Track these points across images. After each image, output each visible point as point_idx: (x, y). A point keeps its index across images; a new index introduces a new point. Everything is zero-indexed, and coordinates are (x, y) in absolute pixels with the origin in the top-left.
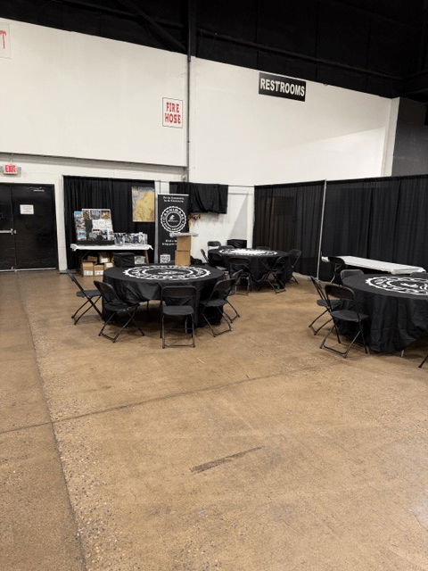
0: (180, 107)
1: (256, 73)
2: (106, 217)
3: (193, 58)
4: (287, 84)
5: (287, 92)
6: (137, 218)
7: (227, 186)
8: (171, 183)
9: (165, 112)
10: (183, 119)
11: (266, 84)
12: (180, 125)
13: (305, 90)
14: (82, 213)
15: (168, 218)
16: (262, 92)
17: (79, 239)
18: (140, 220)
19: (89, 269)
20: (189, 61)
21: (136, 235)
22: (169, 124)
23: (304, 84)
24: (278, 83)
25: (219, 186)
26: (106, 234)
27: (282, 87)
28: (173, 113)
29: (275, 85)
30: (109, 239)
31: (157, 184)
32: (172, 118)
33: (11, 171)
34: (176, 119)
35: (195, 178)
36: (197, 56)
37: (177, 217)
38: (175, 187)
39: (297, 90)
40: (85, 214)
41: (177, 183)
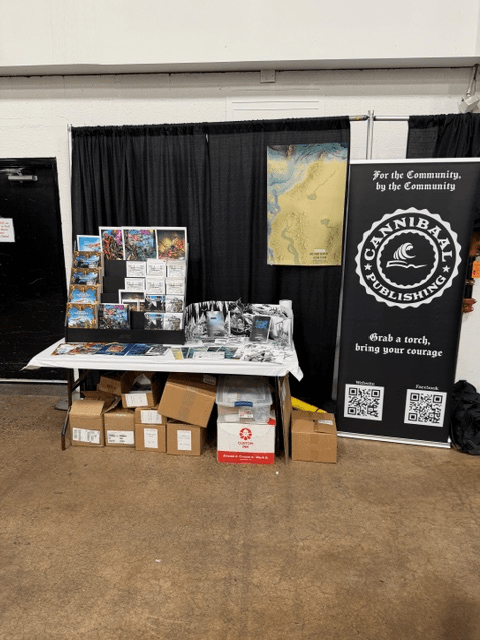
2: (171, 253)
6: (281, 252)
8: (416, 123)
14: (99, 239)
15: (388, 254)
17: (72, 323)
18: (289, 261)
19: (87, 424)
21: (268, 309)
26: (160, 307)
30: (166, 325)
31: (357, 130)
37: (422, 251)
38: (428, 133)
40: (109, 242)
41: (439, 120)
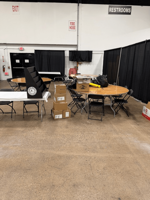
0: (75, 23)
1: (107, 6)
3: (80, 4)
4: (122, 8)
5: (122, 12)
7: (92, 51)
8: (70, 51)
9: (70, 25)
10: (76, 28)
11: (112, 10)
12: (75, 30)
13: (131, 10)
16: (110, 13)
20: (78, 6)
22: (71, 30)
23: (131, 7)
24: (117, 8)
25: (89, 51)
27: (119, 10)
28: (73, 26)
29: (116, 10)
31: (65, 51)
32: (72, 28)
33: (21, 49)
34: (74, 28)
35: (80, 49)
36: (82, 3)
39: (127, 10)
41: (72, 51)
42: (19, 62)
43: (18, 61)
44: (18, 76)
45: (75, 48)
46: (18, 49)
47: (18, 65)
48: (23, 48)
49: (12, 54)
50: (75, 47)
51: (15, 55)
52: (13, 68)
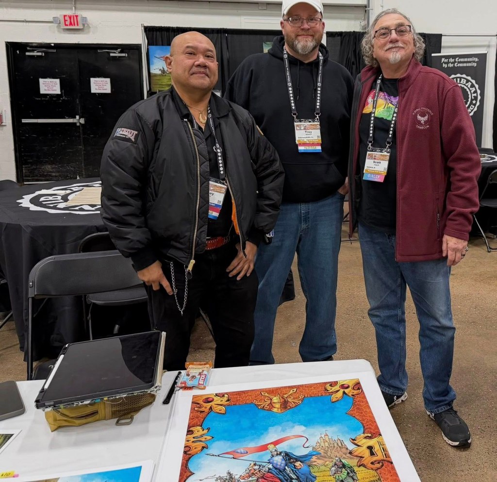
33: (72, 24)
41: (340, 34)
42: (58, 92)
43: (50, 86)
44: (52, 163)
45: (353, 22)
46: (55, 20)
47: (50, 105)
48: (84, 19)
49: (15, 50)
50: (356, 19)
51: (35, 54)
52: (24, 121)
